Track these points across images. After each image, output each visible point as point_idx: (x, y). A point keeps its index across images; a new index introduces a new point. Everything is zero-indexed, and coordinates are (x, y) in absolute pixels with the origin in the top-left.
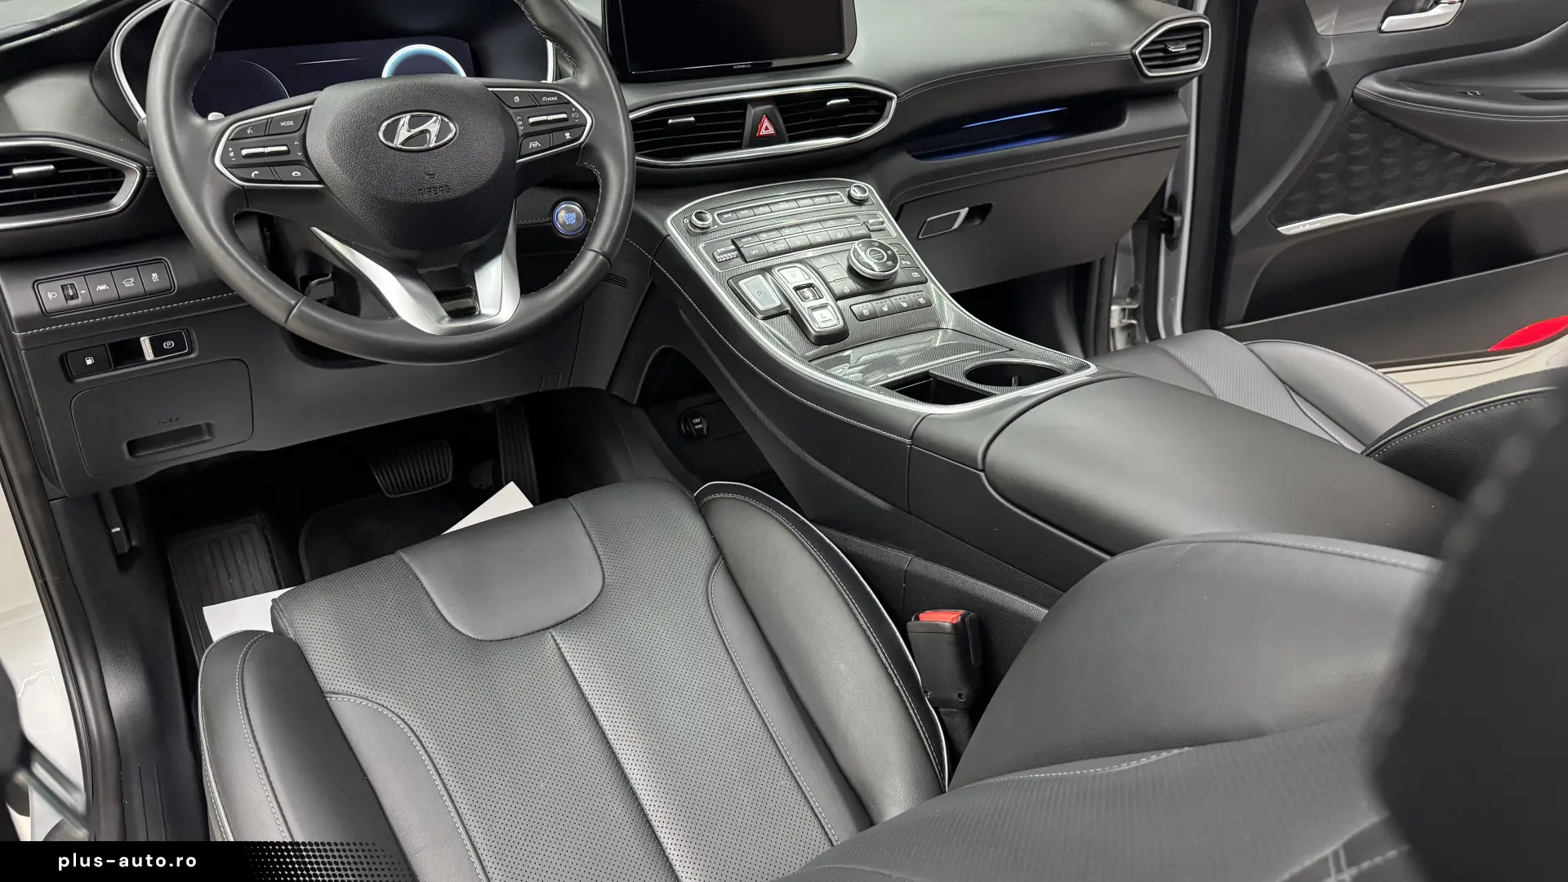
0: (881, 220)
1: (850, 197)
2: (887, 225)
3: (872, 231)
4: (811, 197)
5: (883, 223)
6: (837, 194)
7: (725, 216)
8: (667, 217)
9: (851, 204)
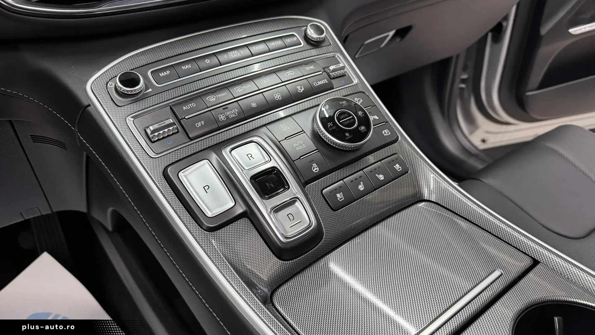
0: (341, 65)
1: (306, 38)
2: (348, 70)
3: (334, 78)
4: (264, 41)
5: (343, 68)
6: (293, 36)
7: (162, 75)
8: (87, 80)
9: (309, 47)
